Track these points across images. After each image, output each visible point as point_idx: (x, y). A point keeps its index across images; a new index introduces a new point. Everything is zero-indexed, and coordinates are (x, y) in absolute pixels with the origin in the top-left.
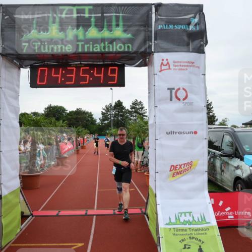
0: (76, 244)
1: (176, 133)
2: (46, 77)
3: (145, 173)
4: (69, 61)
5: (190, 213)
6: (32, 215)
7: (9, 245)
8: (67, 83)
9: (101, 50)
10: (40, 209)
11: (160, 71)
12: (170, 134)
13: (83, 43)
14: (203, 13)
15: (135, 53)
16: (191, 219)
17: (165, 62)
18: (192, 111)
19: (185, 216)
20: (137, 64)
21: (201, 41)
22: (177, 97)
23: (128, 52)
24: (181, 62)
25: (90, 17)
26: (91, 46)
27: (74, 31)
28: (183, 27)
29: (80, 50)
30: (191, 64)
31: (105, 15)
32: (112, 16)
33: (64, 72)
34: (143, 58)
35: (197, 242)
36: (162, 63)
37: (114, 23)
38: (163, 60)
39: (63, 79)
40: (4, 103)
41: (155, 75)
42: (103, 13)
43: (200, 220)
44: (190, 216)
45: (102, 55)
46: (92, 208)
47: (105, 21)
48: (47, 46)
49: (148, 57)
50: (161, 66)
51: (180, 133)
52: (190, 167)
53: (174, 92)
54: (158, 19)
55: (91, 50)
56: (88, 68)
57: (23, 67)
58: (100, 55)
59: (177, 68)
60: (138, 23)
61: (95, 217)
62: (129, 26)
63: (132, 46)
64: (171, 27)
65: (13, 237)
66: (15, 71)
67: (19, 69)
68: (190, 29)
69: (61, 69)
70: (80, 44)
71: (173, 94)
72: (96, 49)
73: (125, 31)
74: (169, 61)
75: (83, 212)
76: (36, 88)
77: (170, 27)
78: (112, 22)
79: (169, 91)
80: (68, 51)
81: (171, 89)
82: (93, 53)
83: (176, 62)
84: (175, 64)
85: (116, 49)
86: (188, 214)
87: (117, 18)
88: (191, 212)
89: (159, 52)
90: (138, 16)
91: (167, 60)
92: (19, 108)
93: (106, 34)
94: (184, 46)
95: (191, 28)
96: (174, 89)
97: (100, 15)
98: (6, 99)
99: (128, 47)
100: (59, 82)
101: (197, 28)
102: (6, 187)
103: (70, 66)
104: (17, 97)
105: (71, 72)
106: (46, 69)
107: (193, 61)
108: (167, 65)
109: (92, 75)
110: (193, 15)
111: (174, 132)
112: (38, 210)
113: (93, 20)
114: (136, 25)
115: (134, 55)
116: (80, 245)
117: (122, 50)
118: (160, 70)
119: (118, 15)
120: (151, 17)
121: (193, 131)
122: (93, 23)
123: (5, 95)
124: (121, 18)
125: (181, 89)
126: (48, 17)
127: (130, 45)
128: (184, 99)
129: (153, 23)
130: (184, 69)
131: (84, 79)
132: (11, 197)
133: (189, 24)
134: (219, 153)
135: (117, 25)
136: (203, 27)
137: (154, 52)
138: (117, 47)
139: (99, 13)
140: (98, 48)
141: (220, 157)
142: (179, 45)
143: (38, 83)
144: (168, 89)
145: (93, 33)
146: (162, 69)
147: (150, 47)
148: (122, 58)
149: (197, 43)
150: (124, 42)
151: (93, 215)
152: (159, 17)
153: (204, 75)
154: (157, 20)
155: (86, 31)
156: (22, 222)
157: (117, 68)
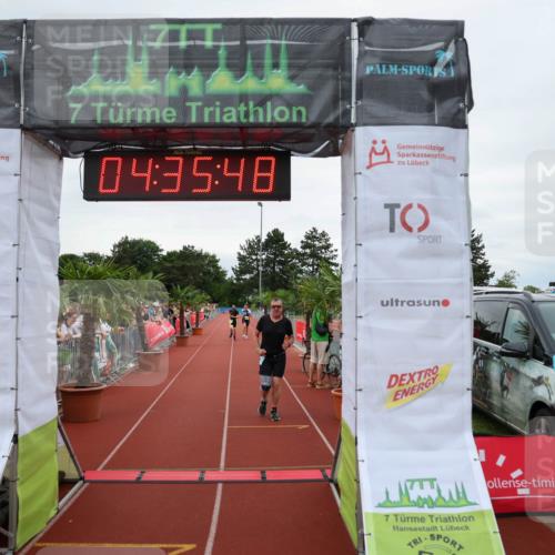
0: (179, 546)
1: (402, 302)
2: (118, 178)
3: (333, 392)
4: (169, 142)
5: (432, 481)
6: (82, 478)
7: (31, 545)
8: (164, 191)
9: (239, 118)
10: (101, 467)
11: (368, 167)
12: (389, 307)
13: (200, 104)
14: (465, 40)
15: (313, 126)
16: (434, 495)
17: (379, 147)
18: (437, 255)
19: (422, 488)
20: (318, 150)
21: (459, 102)
22: (405, 224)
23: (299, 125)
24: (414, 147)
25: (217, 48)
26: (218, 110)
27: (181, 77)
28: (420, 70)
29: (194, 119)
30: (437, 152)
31: (249, 42)
32: (264, 45)
33: (157, 166)
34: (330, 138)
35: (448, 545)
36: (373, 150)
37: (268, 61)
38: (375, 142)
39: (155, 183)
40: (26, 233)
41: (358, 176)
42: (243, 39)
43: (455, 497)
44: (432, 487)
45: (242, 131)
46: (215, 465)
47: (249, 56)
48: (121, 111)
49: (342, 136)
50: (370, 156)
51: (411, 303)
52: (434, 379)
53: (398, 212)
54: (366, 52)
55: (218, 120)
56: (209, 158)
57: (68, 156)
58: (237, 130)
59: (405, 159)
60: (320, 61)
61: (220, 486)
62: (303, 68)
63: (308, 112)
64: (394, 69)
65: (41, 527)
66: (52, 163)
67: (61, 159)
68: (436, 75)
69: (151, 161)
70: (194, 105)
71: (398, 217)
72: (229, 117)
73: (292, 78)
74: (387, 144)
75: (193, 475)
76: (97, 200)
77: (392, 69)
78: (263, 59)
79: (388, 210)
80: (168, 121)
81: (391, 207)
82: (223, 126)
83: (404, 147)
84: (402, 151)
85: (273, 118)
86: (426, 484)
87: (276, 50)
88: (435, 479)
89: (365, 125)
90: (321, 45)
91: (384, 142)
92: (59, 244)
93: (250, 84)
94: (420, 112)
95: (438, 71)
96: (398, 206)
97: (238, 43)
98: (32, 224)
99: (299, 113)
100: (147, 188)
101: (450, 74)
102: (29, 418)
103: (171, 153)
104: (54, 221)
105: (174, 166)
106: (120, 159)
107: (440, 145)
108: (383, 153)
109: (218, 174)
110: (441, 44)
111: (397, 301)
112: (95, 469)
113: (222, 53)
114: (316, 66)
115: (312, 131)
116: (187, 547)
117: (285, 120)
118: (368, 164)
119: (277, 42)
120: (350, 49)
121: (441, 300)
122: (222, 61)
123: (28, 216)
124: (283, 50)
125: (415, 206)
126: (125, 46)
127: (303, 109)
128: (420, 229)
129: (355, 62)
130: (420, 163)
131: (202, 182)
132: (37, 439)
133: (433, 63)
134: (498, 348)
135: (276, 66)
136: (463, 70)
137: (356, 125)
138: (274, 114)
139: (235, 40)
140: (232, 116)
141: (499, 358)
142: (409, 110)
143: (101, 190)
144: (386, 206)
145: (222, 81)
146: (374, 162)
147: (347, 113)
148: (286, 136)
149: (450, 105)
150: (291, 102)
151: (216, 483)
152: (367, 48)
153: (466, 175)
154: (362, 55)
155: (207, 77)
156: (62, 495)
157: (273, 159)
